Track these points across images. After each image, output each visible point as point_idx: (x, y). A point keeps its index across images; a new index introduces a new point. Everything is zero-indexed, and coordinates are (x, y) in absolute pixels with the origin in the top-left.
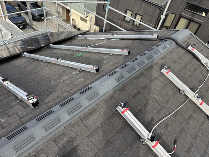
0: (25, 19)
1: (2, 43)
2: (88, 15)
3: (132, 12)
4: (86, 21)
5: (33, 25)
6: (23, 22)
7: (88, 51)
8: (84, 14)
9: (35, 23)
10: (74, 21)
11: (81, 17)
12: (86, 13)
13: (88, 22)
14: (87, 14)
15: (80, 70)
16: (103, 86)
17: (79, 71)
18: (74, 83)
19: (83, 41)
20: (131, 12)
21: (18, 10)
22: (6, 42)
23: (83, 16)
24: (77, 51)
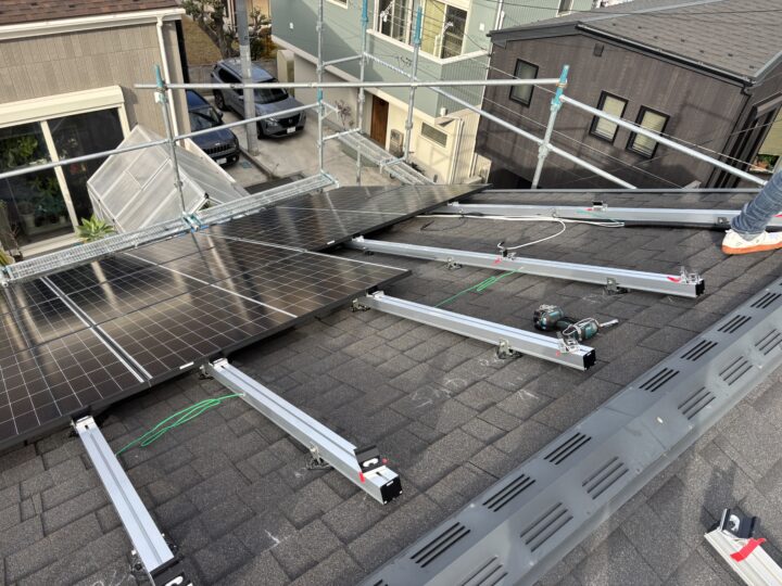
0: (235, 137)
1: (180, 223)
2: (450, 116)
3: (626, 102)
4: (441, 138)
5: (257, 153)
6: (227, 147)
7: (514, 270)
8: (438, 115)
9: (265, 148)
10: (398, 139)
11: (424, 124)
12: (443, 111)
13: (449, 140)
14: (447, 113)
15: (508, 353)
16: (637, 433)
17: (502, 356)
18: (500, 405)
19: (468, 225)
20: (623, 104)
21: (212, 104)
22: (192, 221)
23: (431, 121)
24: (461, 266)
